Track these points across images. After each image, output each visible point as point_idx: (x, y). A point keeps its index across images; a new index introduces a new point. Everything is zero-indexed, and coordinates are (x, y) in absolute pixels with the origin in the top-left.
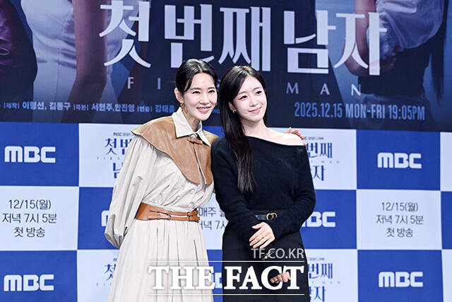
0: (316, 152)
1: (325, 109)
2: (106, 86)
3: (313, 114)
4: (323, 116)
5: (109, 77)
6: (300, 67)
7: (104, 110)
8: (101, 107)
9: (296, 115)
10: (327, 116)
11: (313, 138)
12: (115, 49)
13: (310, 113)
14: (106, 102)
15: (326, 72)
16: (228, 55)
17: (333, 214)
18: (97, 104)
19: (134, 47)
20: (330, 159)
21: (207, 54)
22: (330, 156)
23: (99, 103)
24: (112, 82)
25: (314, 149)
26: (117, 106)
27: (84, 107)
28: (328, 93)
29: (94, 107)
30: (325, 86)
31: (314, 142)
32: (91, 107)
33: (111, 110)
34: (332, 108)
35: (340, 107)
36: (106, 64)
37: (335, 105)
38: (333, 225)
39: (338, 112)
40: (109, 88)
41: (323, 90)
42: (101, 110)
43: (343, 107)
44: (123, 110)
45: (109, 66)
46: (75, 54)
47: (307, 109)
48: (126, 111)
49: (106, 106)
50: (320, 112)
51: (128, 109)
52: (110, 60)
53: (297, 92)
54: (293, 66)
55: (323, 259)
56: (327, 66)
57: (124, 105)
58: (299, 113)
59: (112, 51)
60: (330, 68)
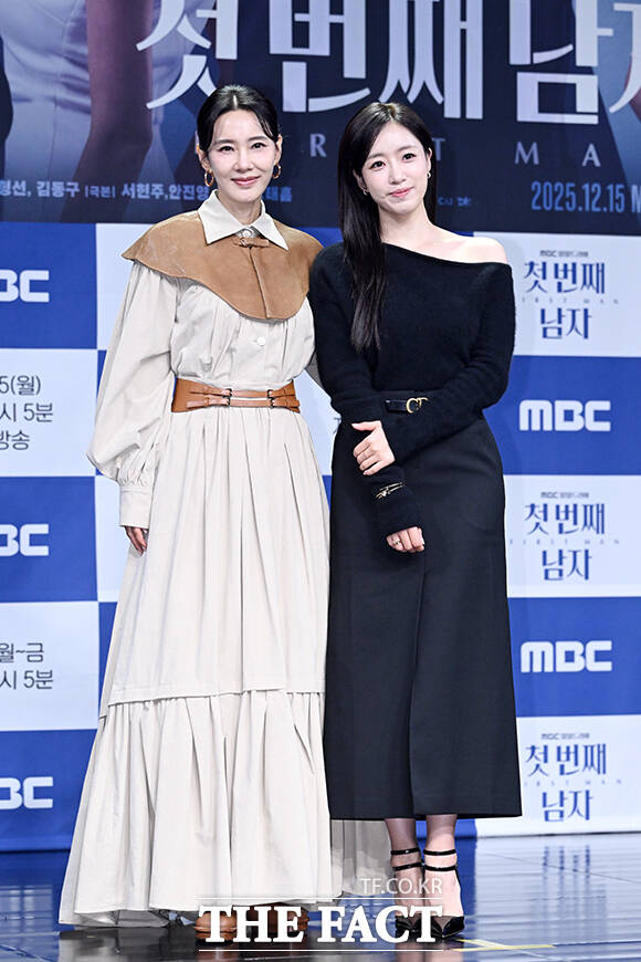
0: (574, 281)
1: (592, 196)
2: (151, 149)
3: (567, 204)
4: (587, 208)
5: (156, 130)
6: (542, 110)
7: (147, 197)
8: (140, 191)
9: (535, 207)
10: (595, 209)
11: (568, 254)
12: (167, 75)
13: (562, 203)
14: (151, 181)
15: (594, 120)
16: (399, 86)
17: (605, 406)
18: (133, 185)
19: (207, 70)
20: (600, 295)
21: (355, 85)
22: (600, 289)
23: (136, 183)
24: (163, 138)
25: (570, 274)
26: (173, 188)
27: (105, 191)
28: (597, 163)
29: (125, 191)
30: (591, 148)
31: (569, 261)
32: (119, 190)
33: (162, 197)
34: (605, 193)
35: (621, 190)
36: (150, 105)
37: (610, 187)
38: (605, 426)
39: (617, 201)
40: (156, 151)
41: (587, 158)
42: (140, 196)
43: (627, 192)
44: (186, 198)
45: (157, 108)
46: (87, 86)
47: (555, 195)
48: (192, 198)
49: (151, 188)
50: (581, 201)
51: (196, 194)
52: (159, 96)
53: (536, 161)
54: (528, 109)
55: (586, 495)
56: (596, 110)
57: (187, 188)
58: (540, 202)
59: (162, 79)
60: (602, 112)
